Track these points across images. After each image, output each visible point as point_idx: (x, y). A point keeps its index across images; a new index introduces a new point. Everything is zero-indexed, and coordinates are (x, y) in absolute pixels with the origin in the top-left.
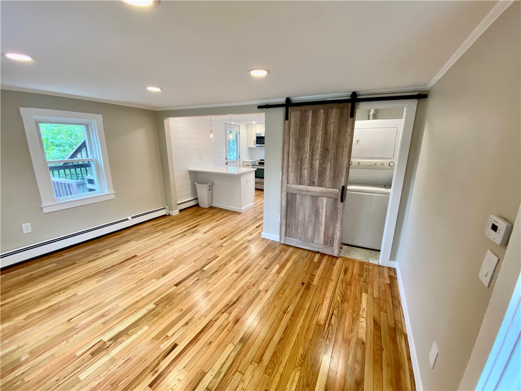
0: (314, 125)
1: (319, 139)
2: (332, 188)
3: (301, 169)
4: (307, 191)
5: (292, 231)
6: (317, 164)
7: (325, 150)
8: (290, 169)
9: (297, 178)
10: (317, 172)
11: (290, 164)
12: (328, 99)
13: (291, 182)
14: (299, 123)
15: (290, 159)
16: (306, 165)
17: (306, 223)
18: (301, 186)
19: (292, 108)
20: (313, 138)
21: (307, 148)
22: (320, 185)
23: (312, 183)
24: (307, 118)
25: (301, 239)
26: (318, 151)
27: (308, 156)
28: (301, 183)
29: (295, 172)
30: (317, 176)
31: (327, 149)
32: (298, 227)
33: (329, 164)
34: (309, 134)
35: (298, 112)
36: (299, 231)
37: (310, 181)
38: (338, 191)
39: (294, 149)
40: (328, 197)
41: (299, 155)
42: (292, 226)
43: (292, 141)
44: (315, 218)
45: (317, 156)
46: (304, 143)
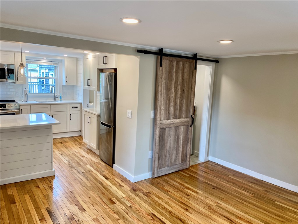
0: (177, 72)
1: (179, 83)
2: (186, 118)
3: (169, 106)
4: (173, 124)
5: (162, 162)
6: (178, 101)
7: (183, 91)
8: (162, 108)
9: (166, 114)
10: (178, 107)
11: (162, 103)
12: (182, 55)
13: (162, 119)
14: (168, 70)
15: (162, 98)
16: (172, 104)
17: (171, 150)
18: (169, 121)
19: (165, 57)
20: (176, 82)
21: (173, 90)
22: (180, 118)
23: (175, 117)
24: (173, 66)
25: (168, 166)
26: (179, 92)
27: (173, 95)
28: (169, 119)
29: (165, 110)
30: (178, 110)
31: (184, 91)
32: (166, 156)
33: (184, 101)
34: (174, 80)
35: (168, 61)
36: (167, 160)
37: (174, 115)
38: (189, 119)
39: (164, 90)
40: (184, 125)
41: (168, 95)
42: (162, 158)
43: (164, 84)
44: (177, 144)
45: (178, 96)
46: (171, 85)
